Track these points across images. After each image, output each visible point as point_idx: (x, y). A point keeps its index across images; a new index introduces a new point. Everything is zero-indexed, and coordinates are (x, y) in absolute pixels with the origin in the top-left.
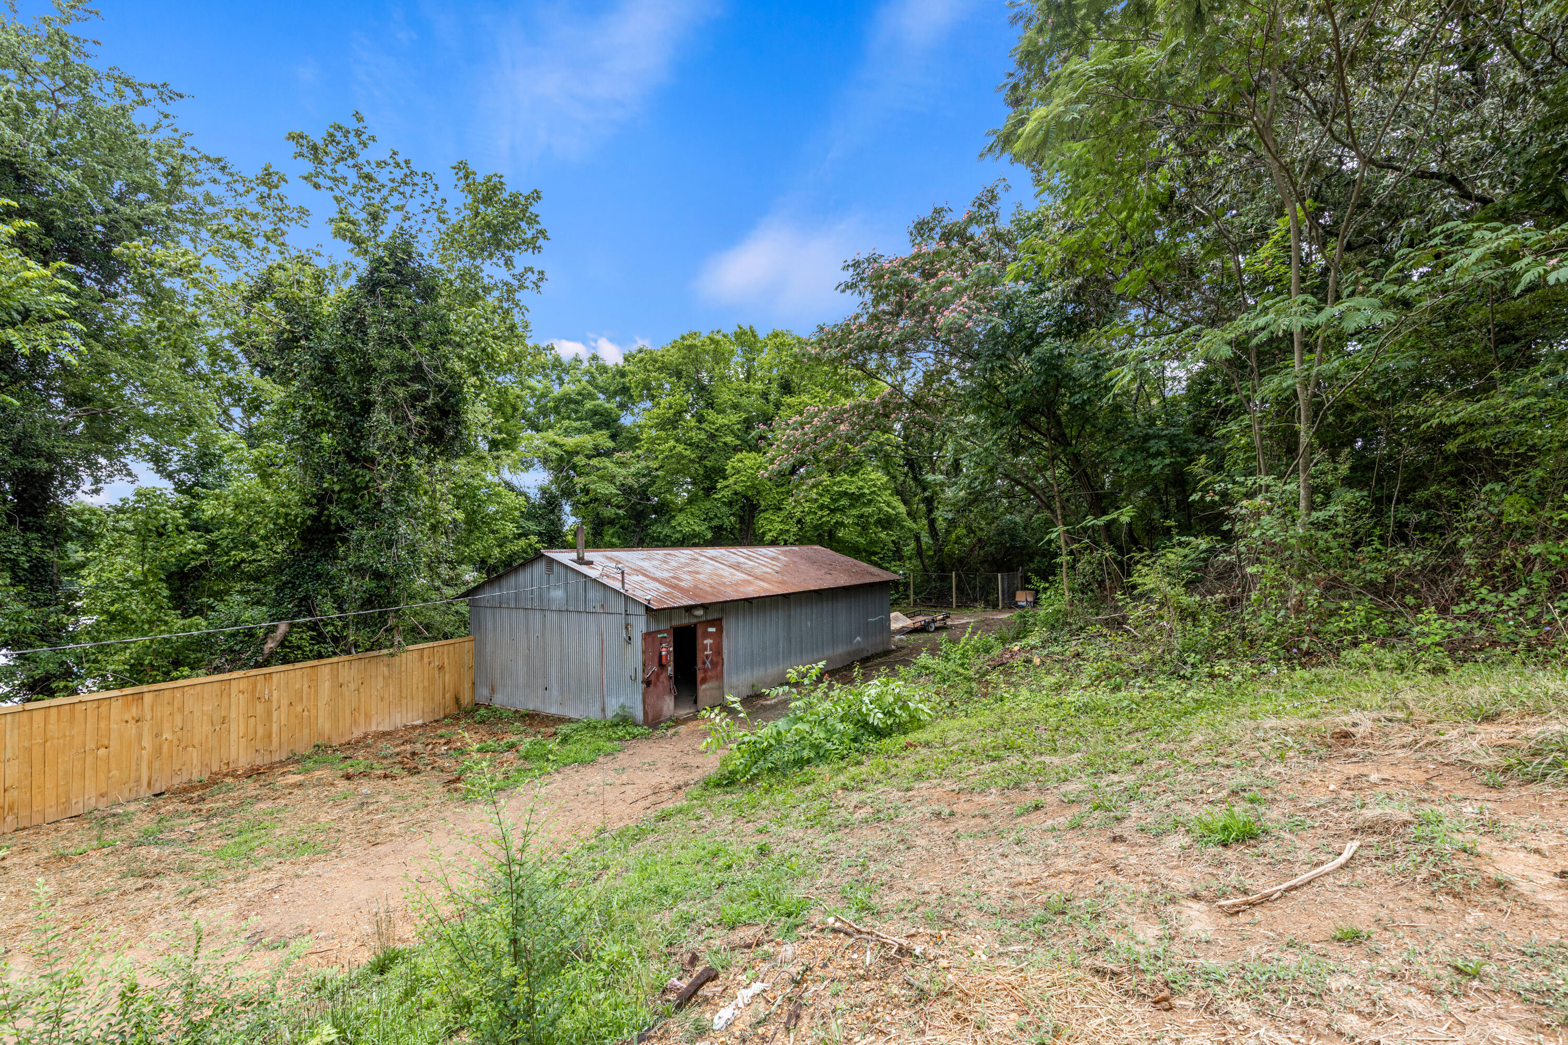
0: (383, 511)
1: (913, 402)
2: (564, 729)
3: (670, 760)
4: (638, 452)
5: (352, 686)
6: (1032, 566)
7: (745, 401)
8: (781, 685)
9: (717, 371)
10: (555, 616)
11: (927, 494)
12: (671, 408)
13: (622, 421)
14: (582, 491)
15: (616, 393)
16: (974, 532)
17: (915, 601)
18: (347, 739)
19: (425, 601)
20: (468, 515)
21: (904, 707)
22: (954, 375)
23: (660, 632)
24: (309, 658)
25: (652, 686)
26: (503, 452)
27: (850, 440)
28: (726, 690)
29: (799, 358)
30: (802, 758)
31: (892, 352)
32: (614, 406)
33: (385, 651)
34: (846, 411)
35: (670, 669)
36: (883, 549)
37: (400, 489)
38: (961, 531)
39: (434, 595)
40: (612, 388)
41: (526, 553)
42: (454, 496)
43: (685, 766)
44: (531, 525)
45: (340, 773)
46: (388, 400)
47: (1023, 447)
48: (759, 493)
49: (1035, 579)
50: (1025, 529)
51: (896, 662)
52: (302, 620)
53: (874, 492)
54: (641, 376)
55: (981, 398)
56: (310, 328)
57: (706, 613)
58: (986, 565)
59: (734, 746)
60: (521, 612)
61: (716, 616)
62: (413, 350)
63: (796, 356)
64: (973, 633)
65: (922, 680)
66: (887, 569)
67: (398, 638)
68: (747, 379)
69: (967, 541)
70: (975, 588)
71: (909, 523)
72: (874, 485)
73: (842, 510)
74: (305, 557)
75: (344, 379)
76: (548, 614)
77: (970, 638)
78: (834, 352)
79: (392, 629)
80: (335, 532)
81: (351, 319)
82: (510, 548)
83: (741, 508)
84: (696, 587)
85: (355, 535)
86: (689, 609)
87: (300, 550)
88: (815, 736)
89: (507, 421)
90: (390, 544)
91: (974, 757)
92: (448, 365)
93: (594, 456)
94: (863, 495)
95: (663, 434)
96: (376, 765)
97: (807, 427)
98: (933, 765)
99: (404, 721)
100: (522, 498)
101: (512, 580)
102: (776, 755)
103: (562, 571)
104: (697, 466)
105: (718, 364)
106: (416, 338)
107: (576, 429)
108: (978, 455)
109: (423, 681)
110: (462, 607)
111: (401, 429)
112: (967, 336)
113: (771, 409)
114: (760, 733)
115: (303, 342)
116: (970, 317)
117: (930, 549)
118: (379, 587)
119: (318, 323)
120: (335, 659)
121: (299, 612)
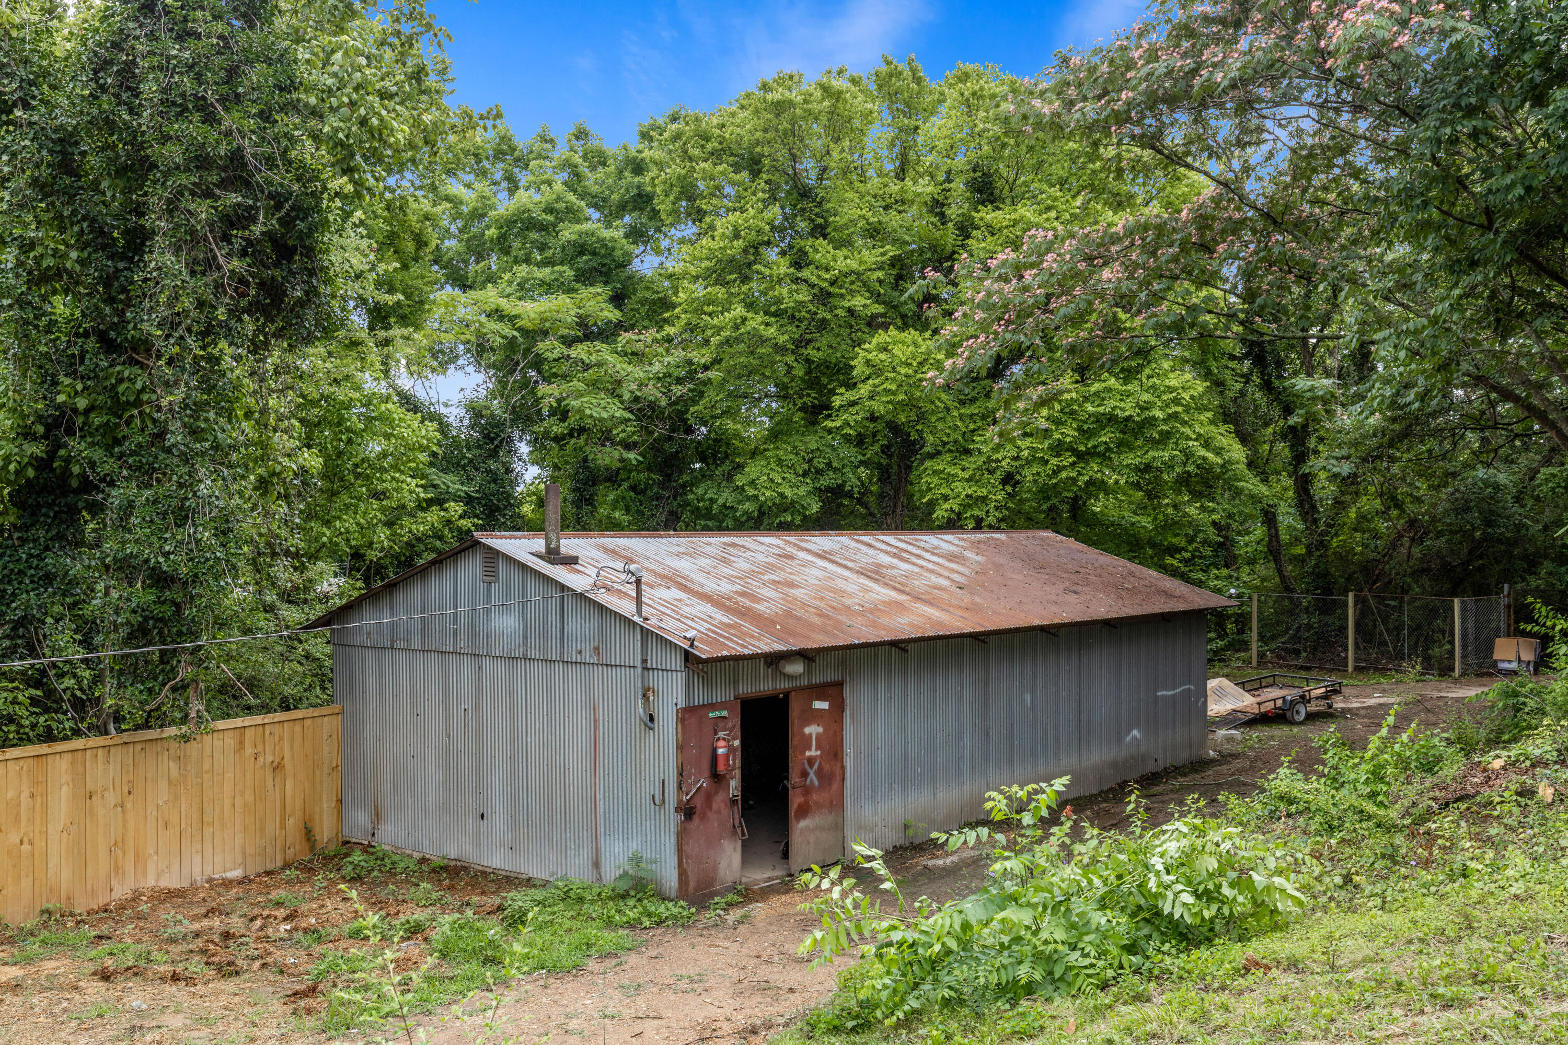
0: (168, 451)
1: (1267, 216)
2: (517, 899)
3: (734, 974)
4: (669, 330)
5: (112, 798)
6: (1533, 582)
7: (893, 219)
8: (973, 825)
9: (835, 154)
10: (500, 668)
11: (1294, 420)
12: (737, 236)
13: (636, 264)
14: (553, 412)
15: (623, 207)
16: (1399, 506)
17: (1261, 655)
18: (102, 901)
19: (246, 631)
20: (327, 459)
21: (1242, 881)
22: (1362, 156)
23: (712, 706)
24: (29, 740)
25: (696, 819)
26: (397, 332)
27: (1125, 301)
28: (848, 832)
29: (1014, 123)
30: (1016, 981)
31: (1221, 106)
32: (618, 234)
33: (172, 731)
34: (1115, 239)
35: (734, 785)
36: (1191, 540)
37: (200, 406)
38: (1369, 503)
39: (261, 620)
40: (616, 197)
41: (441, 538)
42: (302, 421)
43: (765, 988)
44: (452, 482)
45: (90, 967)
46: (178, 226)
47: (1521, 315)
48: (922, 417)
49: (1541, 609)
50: (1518, 499)
51: (1220, 786)
52: (17, 665)
53: (1175, 416)
54: (675, 170)
55: (1425, 204)
56: (31, 83)
57: (808, 670)
58: (1425, 580)
59: (870, 949)
60: (433, 657)
61: (830, 676)
62: (226, 123)
63: (1006, 120)
64: (1396, 729)
65: (1279, 827)
66: (1200, 584)
67: (196, 706)
68: (901, 175)
69: (1383, 526)
70: (1398, 629)
71: (1251, 484)
72: (1177, 401)
73: (1104, 456)
74: (24, 541)
75: (95, 186)
76: (486, 662)
77: (1386, 743)
78: (1091, 110)
79: (185, 687)
80: (79, 491)
81: (107, 63)
82: (412, 527)
83: (885, 449)
84: (788, 614)
85: (116, 497)
86: (774, 660)
87: (14, 526)
88: (1044, 935)
89: (405, 267)
90: (183, 516)
91: (1403, 998)
92: (293, 154)
93: (578, 340)
94: (1151, 422)
95: (719, 292)
96: (156, 955)
97: (1029, 275)
98: (1309, 1009)
99: (208, 871)
100: (432, 426)
101: (415, 594)
102: (961, 972)
103: (516, 576)
104: (790, 359)
105: (837, 140)
106: (232, 100)
107: (543, 283)
108: (1416, 332)
109: (243, 793)
110: (318, 646)
111: (202, 286)
112: (1395, 66)
113: (949, 236)
114: (925, 925)
115: (18, 113)
116: (1404, 23)
117: (1297, 540)
118: (160, 602)
119: (45, 74)
120: (78, 743)
121: (13, 649)
